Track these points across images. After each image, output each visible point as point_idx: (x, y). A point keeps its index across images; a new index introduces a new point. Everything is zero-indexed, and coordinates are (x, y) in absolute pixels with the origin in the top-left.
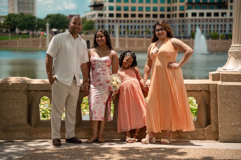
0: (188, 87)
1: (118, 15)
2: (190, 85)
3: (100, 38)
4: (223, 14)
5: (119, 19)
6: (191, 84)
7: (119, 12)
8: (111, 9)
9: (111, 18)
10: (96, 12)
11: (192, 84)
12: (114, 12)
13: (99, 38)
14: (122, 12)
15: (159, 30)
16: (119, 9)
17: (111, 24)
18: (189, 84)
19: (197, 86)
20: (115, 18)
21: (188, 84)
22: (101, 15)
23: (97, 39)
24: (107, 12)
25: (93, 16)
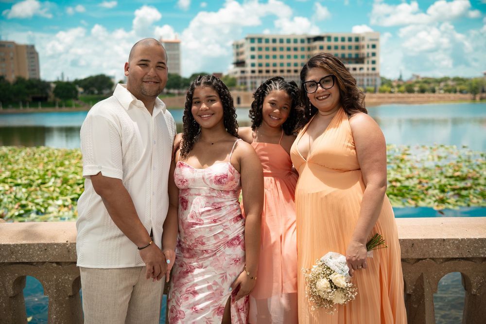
0: (448, 247)
1: (260, 72)
2: (453, 242)
3: (206, 105)
4: (361, 69)
5: (261, 75)
6: (457, 240)
7: (260, 68)
8: (253, 65)
9: (253, 75)
10: (239, 69)
11: (462, 240)
12: (256, 68)
13: (204, 106)
14: (264, 68)
15: (317, 83)
16: (260, 65)
17: (253, 80)
18: (453, 239)
19: (475, 247)
20: (257, 74)
21: (449, 240)
22: (243, 72)
23: (194, 108)
24: (249, 68)
25: (236, 73)
